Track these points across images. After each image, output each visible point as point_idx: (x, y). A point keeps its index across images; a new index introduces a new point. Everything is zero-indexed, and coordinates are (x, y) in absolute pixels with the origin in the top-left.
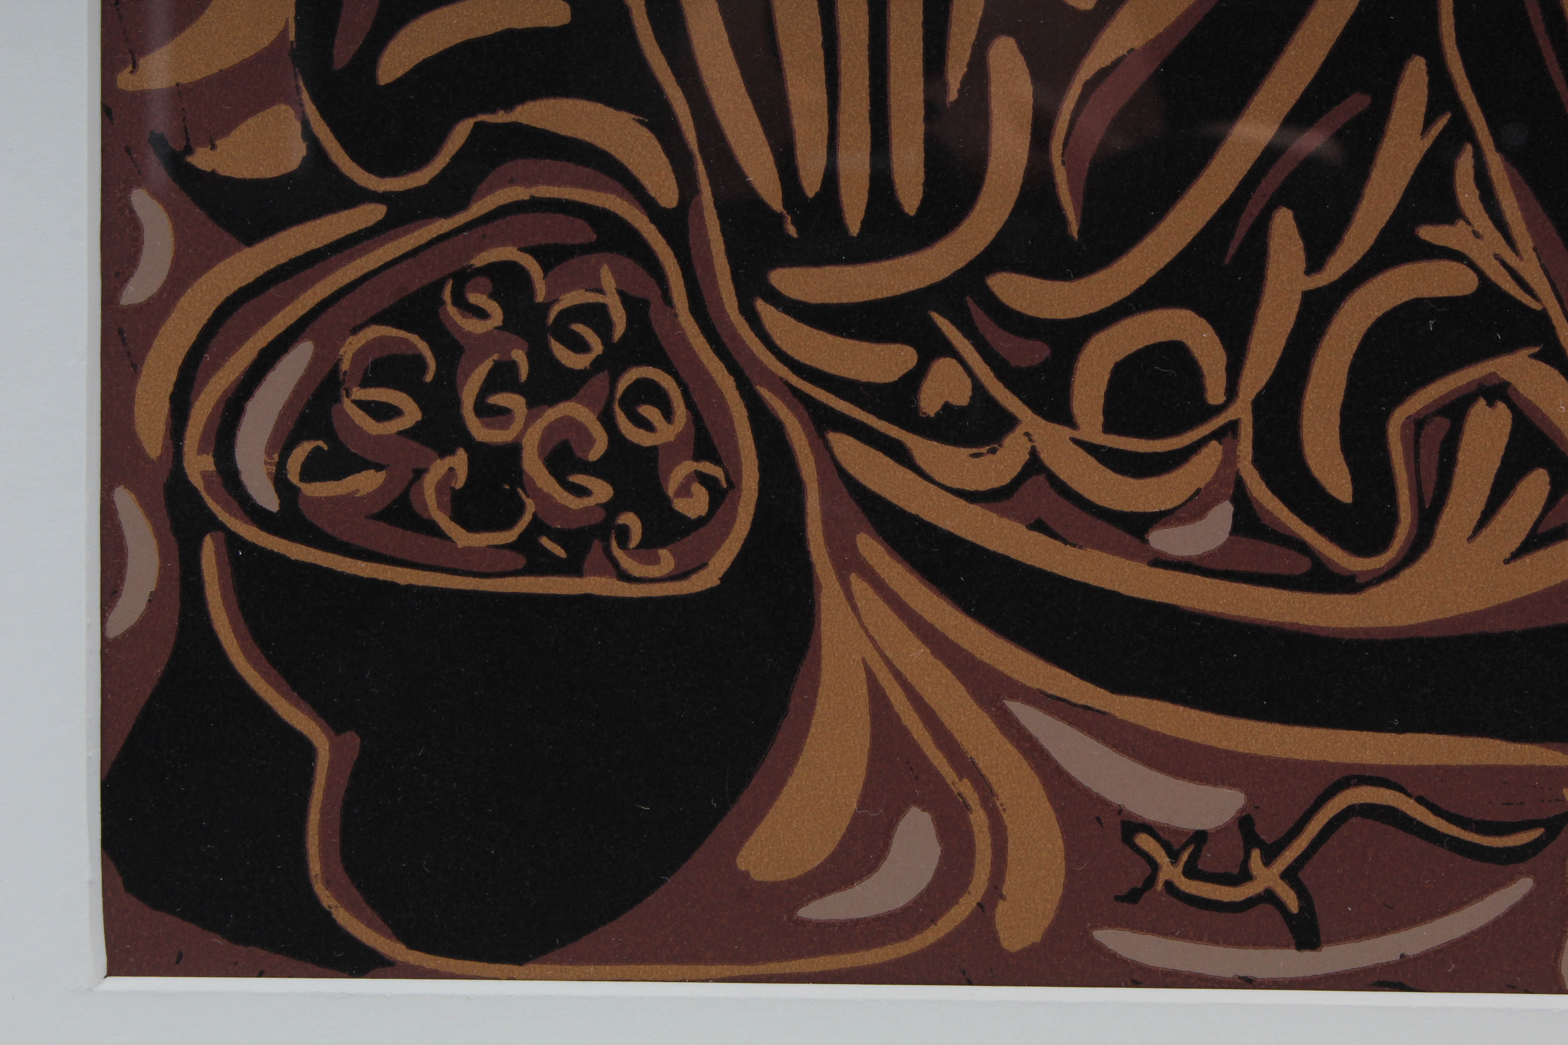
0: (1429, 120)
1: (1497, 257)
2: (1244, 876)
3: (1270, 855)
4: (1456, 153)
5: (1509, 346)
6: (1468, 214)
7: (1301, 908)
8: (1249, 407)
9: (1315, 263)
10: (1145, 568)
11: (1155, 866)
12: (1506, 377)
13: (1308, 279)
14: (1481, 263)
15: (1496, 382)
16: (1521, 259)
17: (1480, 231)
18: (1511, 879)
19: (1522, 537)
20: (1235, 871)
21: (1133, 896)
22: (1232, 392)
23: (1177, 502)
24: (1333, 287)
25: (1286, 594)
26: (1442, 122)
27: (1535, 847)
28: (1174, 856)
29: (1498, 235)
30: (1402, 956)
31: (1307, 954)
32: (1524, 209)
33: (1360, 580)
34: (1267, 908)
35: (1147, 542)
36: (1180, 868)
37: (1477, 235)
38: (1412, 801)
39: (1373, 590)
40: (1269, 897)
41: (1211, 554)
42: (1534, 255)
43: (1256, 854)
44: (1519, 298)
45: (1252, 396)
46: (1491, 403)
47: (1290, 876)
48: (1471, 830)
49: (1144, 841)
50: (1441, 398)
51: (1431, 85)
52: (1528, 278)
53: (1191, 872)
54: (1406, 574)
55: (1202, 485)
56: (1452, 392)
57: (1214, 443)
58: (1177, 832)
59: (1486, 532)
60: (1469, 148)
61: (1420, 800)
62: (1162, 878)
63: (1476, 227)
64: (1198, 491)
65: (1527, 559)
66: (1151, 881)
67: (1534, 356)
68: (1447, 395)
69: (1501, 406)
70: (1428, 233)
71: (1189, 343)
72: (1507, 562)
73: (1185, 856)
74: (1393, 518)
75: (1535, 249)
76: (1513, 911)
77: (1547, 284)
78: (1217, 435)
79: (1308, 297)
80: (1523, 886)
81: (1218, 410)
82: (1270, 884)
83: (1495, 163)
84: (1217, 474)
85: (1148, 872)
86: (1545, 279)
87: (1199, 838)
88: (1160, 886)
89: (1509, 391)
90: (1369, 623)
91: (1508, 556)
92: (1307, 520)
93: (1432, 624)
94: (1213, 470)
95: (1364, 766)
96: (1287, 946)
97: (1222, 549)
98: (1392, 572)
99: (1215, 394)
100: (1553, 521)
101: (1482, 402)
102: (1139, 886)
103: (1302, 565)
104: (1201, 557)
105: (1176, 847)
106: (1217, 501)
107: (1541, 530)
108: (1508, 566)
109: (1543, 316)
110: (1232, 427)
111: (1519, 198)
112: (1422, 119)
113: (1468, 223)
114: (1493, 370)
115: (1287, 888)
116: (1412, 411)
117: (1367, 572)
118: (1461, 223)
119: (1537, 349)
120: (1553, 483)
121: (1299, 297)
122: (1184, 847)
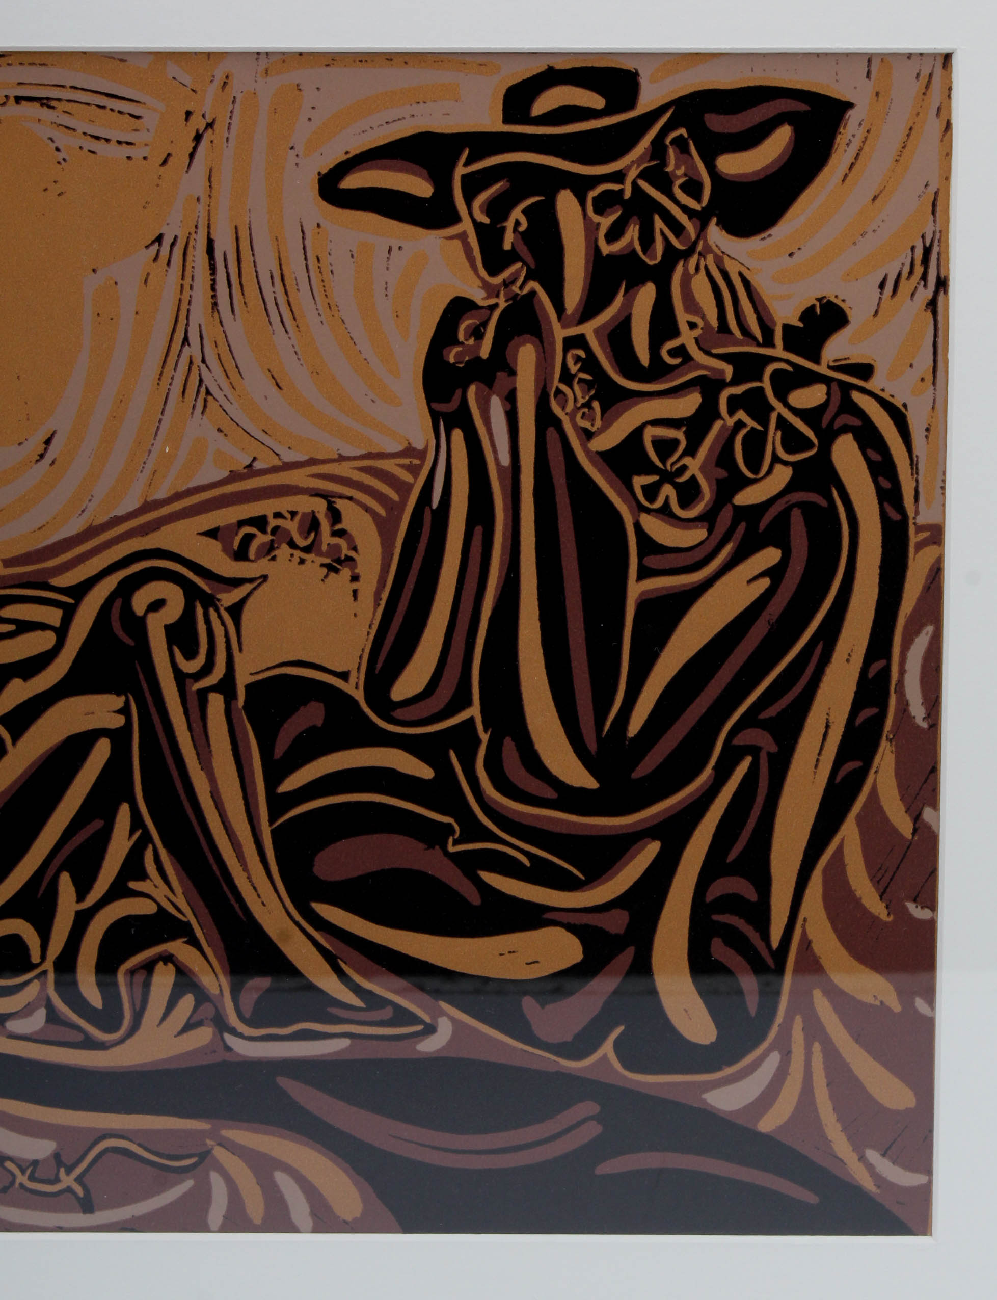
0: (132, 832)
1: (165, 896)
2: (57, 1180)
3: (69, 1171)
4: (145, 848)
5: (173, 938)
6: (151, 876)
7: (84, 1194)
8: (52, 964)
9: (81, 898)
10: (5, 1039)
11: (14, 1176)
12: (172, 952)
13: (78, 905)
14: (158, 899)
15: (167, 954)
16: (177, 898)
17: (157, 885)
18: (183, 1181)
19: (182, 1026)
20: (53, 1178)
21: (5, 1190)
22: (43, 957)
23: (19, 1008)
24: (89, 909)
25: (72, 1051)
26: (138, 834)
27: (194, 1166)
28: (23, 1172)
29: (165, 887)
30: (133, 1216)
31: (88, 1215)
32: (177, 874)
33: (108, 1044)
34: (70, 1195)
35: (4, 1027)
36: (26, 1177)
37: (156, 886)
38: (135, 1145)
39: (114, 1049)
40: (69, 1190)
41: (36, 1033)
42: (183, 896)
43: (62, 1170)
44: (176, 915)
45: (53, 960)
46: (165, 964)
47: (79, 1180)
48: (164, 1159)
49: (9, 1165)
50: (142, 961)
51: (132, 817)
52: (180, 907)
53: (32, 1178)
54: (128, 1042)
55: (31, 1000)
56: (147, 959)
57: (36, 981)
58: (24, 1160)
59: (165, 1023)
60: (150, 846)
61: (139, 1145)
62: (18, 1181)
63: (155, 883)
64: (29, 1004)
65: (185, 1035)
66: (13, 1183)
67: (185, 942)
68: (145, 960)
69: (170, 965)
70: (133, 885)
71: (22, 934)
72: (175, 1036)
73: (28, 1172)
74: (121, 1017)
75: (183, 893)
76: (185, 1195)
77: (190, 909)
78: (37, 977)
79: (78, 914)
80: (189, 1184)
81: (37, 966)
82: (69, 1184)
83: (163, 853)
84: (38, 995)
85: (11, 1179)
86: (188, 907)
87: (35, 1163)
88: (17, 1185)
89: (174, 958)
90: (112, 1064)
91: (176, 1033)
92: (82, 1016)
93: (141, 1065)
94: (36, 993)
95: (112, 1130)
96: (79, 1212)
97: (42, 1030)
98: (122, 1041)
99: (35, 958)
100: (196, 1018)
101: (161, 963)
102: (7, 1185)
103: (80, 1037)
104: (31, 1034)
105: (24, 1167)
106: (37, 1008)
107: (191, 1022)
108: (176, 1038)
109: (188, 924)
110: (45, 973)
111: (175, 869)
112: (128, 832)
113: (151, 880)
114: (166, 948)
115: (78, 1185)
116: (128, 967)
117: (110, 1041)
118: (148, 881)
119: (186, 939)
120: (196, 1000)
121: (73, 914)
122: (28, 1168)
